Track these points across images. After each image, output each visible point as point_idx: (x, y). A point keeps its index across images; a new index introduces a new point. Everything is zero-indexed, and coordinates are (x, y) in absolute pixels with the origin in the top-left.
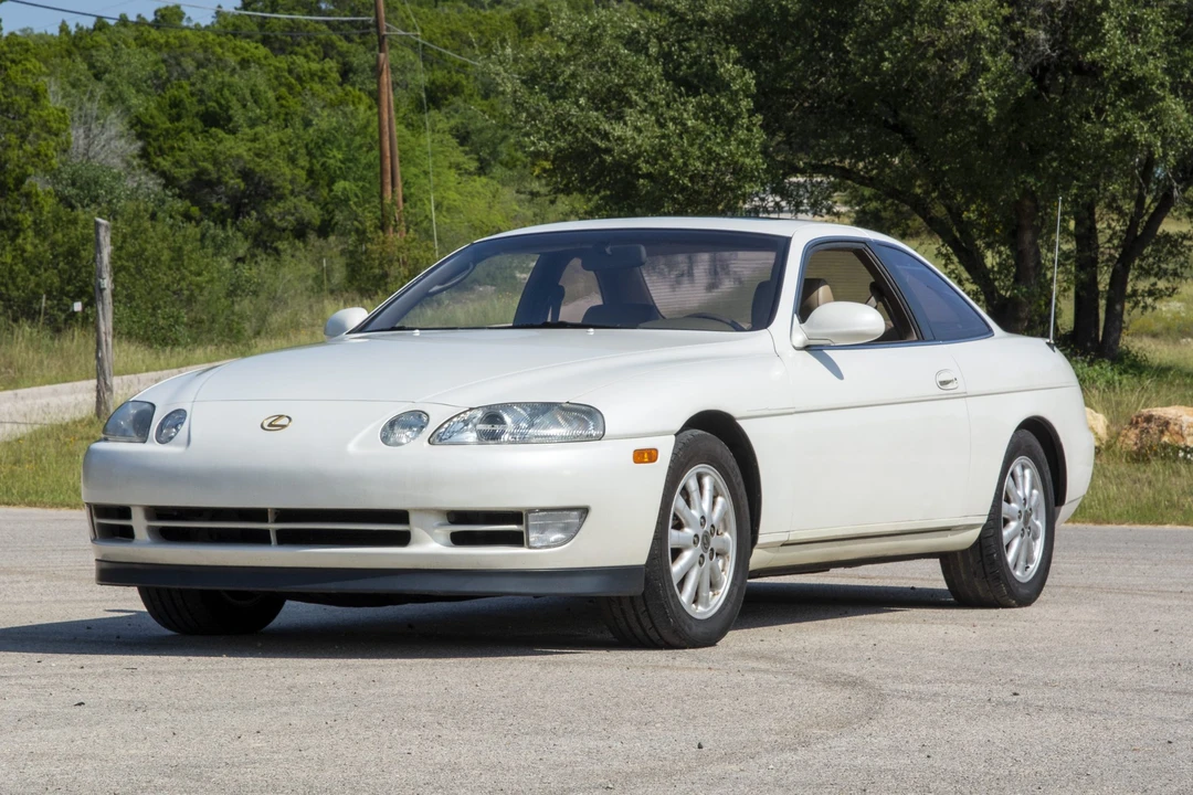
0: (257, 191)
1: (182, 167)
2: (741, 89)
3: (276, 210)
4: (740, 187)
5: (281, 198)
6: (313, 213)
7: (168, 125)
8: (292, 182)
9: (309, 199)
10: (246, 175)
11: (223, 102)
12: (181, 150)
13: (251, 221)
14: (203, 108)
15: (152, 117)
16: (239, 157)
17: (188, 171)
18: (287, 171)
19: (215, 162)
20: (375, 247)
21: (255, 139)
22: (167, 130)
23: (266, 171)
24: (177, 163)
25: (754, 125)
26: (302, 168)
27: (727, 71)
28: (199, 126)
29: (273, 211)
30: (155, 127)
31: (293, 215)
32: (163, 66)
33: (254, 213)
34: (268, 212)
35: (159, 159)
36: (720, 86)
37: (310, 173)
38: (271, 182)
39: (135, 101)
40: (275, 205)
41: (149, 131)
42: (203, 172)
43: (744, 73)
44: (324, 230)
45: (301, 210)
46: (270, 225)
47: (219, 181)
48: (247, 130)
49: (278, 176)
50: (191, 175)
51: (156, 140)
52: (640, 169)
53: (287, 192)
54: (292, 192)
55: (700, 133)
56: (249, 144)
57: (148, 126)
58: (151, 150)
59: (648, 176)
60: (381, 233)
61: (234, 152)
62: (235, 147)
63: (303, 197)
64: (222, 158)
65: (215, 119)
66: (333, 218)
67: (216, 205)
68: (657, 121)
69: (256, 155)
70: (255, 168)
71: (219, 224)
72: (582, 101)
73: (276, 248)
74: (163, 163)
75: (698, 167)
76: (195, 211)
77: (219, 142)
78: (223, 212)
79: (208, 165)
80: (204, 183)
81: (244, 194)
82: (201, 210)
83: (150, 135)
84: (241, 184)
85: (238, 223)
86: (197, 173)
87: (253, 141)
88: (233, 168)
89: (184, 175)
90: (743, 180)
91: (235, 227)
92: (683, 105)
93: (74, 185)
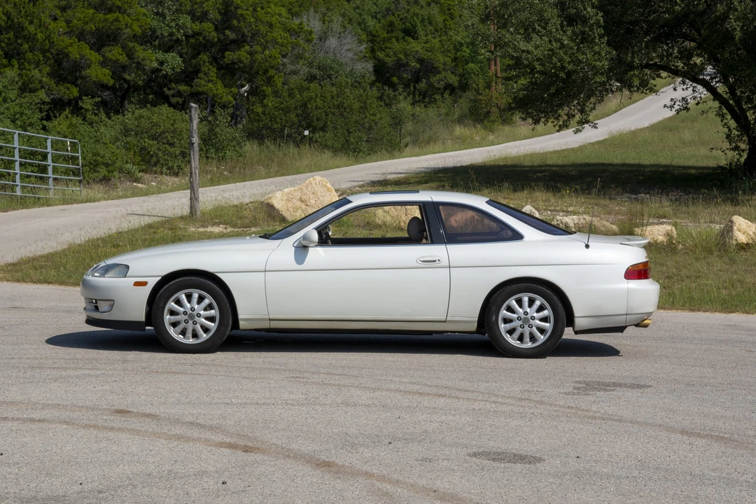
0: (427, 69)
1: (389, 57)
2: (595, 23)
3: (435, 79)
4: (593, 78)
5: (439, 72)
6: (454, 80)
7: (385, 35)
8: (444, 64)
9: (452, 73)
10: (421, 61)
11: (413, 23)
12: (390, 49)
13: (423, 85)
14: (404, 26)
15: (377, 32)
16: (417, 52)
17: (392, 59)
18: (441, 59)
19: (406, 55)
20: (483, 98)
21: (426, 42)
22: (384, 38)
23: (430, 59)
24: (387, 55)
25: (603, 43)
26: (450, 57)
27: (588, 12)
28: (401, 35)
29: (434, 79)
30: (379, 36)
31: (443, 81)
32: (392, 4)
33: (424, 80)
34: (431, 79)
35: (379, 53)
36: (585, 21)
37: (455, 59)
38: (434, 64)
39: (371, 23)
40: (435, 76)
41: (375, 38)
42: (400, 59)
43: (597, 14)
44: (464, 87)
45: (448, 79)
46: (431, 86)
47: (407, 64)
48: (425, 38)
49: (437, 61)
50: (393, 61)
51: (379, 43)
52: (536, 68)
53: (441, 69)
54: (444, 70)
55: (571, 48)
56: (425, 45)
57: (375, 36)
58: (376, 48)
60: (487, 91)
61: (415, 49)
62: (415, 46)
63: (449, 72)
64: (408, 53)
65: (410, 33)
66: (467, 82)
67: (405, 76)
68: (550, 41)
69: (426, 50)
70: (426, 57)
71: (407, 86)
72: (511, 29)
73: (434, 98)
74: (381, 55)
75: (571, 67)
76: (395, 79)
77: (408, 44)
78: (409, 80)
79: (402, 56)
80: (400, 65)
81: (420, 70)
82: (398, 79)
83: (376, 41)
84: (418, 66)
85: (417, 85)
86: (397, 60)
87: (425, 43)
88: (414, 57)
89: (390, 61)
90: (595, 74)
91: (415, 87)
92: (564, 32)
93: (319, 68)
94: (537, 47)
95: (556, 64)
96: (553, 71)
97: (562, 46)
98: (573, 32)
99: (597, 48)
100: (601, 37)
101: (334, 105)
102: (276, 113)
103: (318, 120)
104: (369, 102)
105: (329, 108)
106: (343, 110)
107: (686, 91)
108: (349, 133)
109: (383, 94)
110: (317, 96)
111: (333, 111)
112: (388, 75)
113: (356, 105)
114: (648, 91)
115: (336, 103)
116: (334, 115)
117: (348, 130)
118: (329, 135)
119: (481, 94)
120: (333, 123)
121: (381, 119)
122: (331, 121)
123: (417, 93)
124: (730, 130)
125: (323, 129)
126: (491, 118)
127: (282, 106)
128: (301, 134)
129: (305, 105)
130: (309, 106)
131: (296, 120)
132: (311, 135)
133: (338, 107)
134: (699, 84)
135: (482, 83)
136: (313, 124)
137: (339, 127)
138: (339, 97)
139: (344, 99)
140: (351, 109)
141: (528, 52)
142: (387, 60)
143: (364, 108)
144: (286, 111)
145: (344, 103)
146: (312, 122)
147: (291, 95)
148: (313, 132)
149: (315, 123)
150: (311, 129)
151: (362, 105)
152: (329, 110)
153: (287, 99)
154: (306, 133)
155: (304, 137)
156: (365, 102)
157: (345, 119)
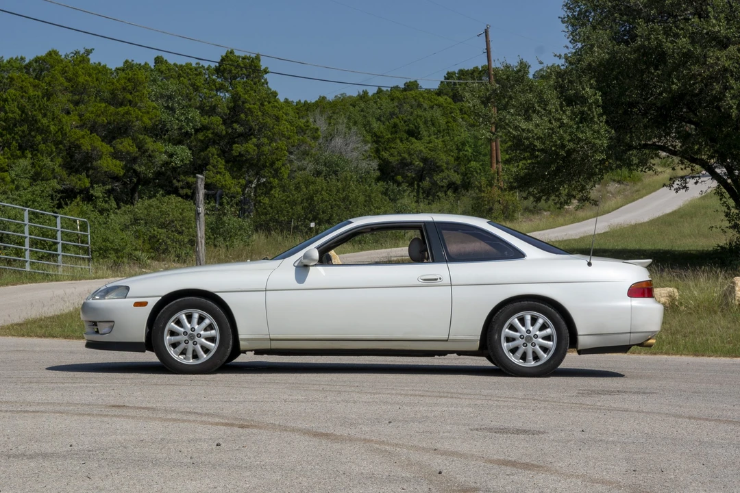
0: (430, 167)
1: (394, 157)
2: (593, 102)
3: (439, 177)
4: (593, 156)
5: (443, 171)
6: (457, 178)
7: (390, 136)
8: (447, 163)
9: (455, 171)
10: (425, 160)
11: (416, 124)
12: (394, 148)
13: (426, 183)
14: (407, 128)
15: (381, 133)
16: (421, 151)
17: (396, 159)
18: (444, 158)
19: (410, 154)
20: (485, 195)
21: (430, 142)
22: (388, 139)
23: (434, 158)
24: (392, 155)
25: (602, 122)
26: (452, 156)
27: (586, 92)
28: (405, 136)
29: (437, 178)
30: (383, 137)
31: (446, 179)
32: (396, 108)
33: (428, 179)
34: (434, 178)
35: (383, 153)
36: (583, 100)
37: (457, 159)
38: (436, 163)
39: (375, 125)
40: (438, 174)
41: (380, 139)
42: (404, 159)
43: (596, 94)
44: (467, 186)
45: (451, 177)
46: (434, 184)
47: (411, 163)
48: (428, 138)
49: (440, 160)
50: (398, 160)
51: (383, 144)
52: (536, 147)
53: (444, 168)
54: (447, 168)
55: (571, 127)
56: (428, 145)
57: (379, 137)
58: (380, 148)
59: (542, 150)
60: (489, 188)
61: (418, 149)
62: (418, 146)
63: (452, 170)
64: (412, 152)
65: (413, 133)
66: (470, 181)
67: (409, 174)
68: (550, 121)
69: (430, 150)
70: (429, 156)
71: (411, 184)
72: (512, 111)
73: (438, 196)
74: (385, 155)
75: (571, 145)
76: (399, 178)
77: (412, 144)
78: (413, 178)
79: (406, 156)
80: (404, 164)
81: (423, 169)
82: (402, 177)
83: (380, 142)
84: (422, 164)
85: (420, 183)
86: (401, 160)
87: (428, 143)
88: (418, 156)
89: (394, 160)
90: (595, 152)
91: (418, 186)
92: (564, 112)
93: (325, 165)
94: (537, 126)
95: (556, 142)
96: (553, 149)
97: (562, 125)
98: (572, 112)
99: (596, 127)
100: (600, 115)
101: (339, 198)
102: (283, 206)
103: (323, 212)
104: (373, 195)
105: (335, 200)
106: (348, 203)
107: (685, 170)
109: (387, 189)
110: (322, 189)
111: (338, 203)
112: (393, 174)
113: (361, 199)
114: (647, 170)
115: (341, 196)
116: (340, 208)
119: (484, 191)
120: (339, 216)
121: (385, 212)
122: (337, 214)
123: (421, 191)
124: (729, 208)
125: (329, 221)
126: (494, 215)
127: (288, 199)
128: (307, 226)
129: (311, 198)
130: (315, 199)
131: (302, 212)
132: (317, 227)
133: (344, 200)
134: (697, 164)
135: (484, 180)
136: (319, 216)
138: (344, 191)
139: (349, 192)
140: (356, 202)
141: (529, 131)
142: (391, 159)
143: (369, 201)
144: (293, 203)
145: (349, 196)
146: (318, 214)
147: (297, 188)
148: (319, 224)
149: (321, 216)
150: (317, 221)
151: (367, 199)
152: (334, 203)
153: (294, 192)
154: (313, 225)
155: (311, 228)
156: (369, 196)
157: (350, 211)
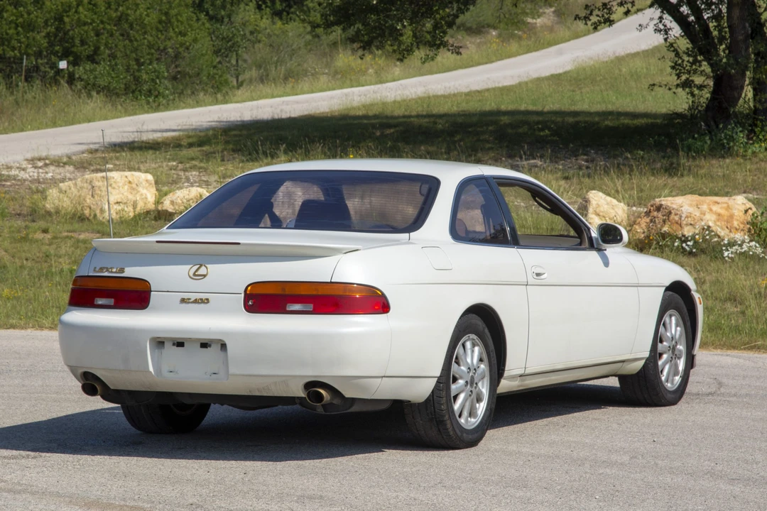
101: (110, 19)
102: (11, 31)
103: (83, 43)
104: (173, 12)
105: (102, 22)
106: (126, 26)
108: (139, 64)
110: (80, 3)
111: (108, 27)
113: (152, 18)
115: (114, 15)
116: (112, 35)
117: (137, 60)
118: (102, 68)
120: (110, 49)
121: (195, 40)
122: (106, 45)
125: (92, 59)
127: (21, 20)
128: (54, 66)
129: (60, 19)
130: (66, 19)
131: (44, 43)
132: (71, 69)
133: (119, 21)
136: (75, 49)
137: (119, 54)
138: (119, 5)
139: (128, 8)
140: (143, 26)
143: (166, 23)
144: (30, 27)
145: (128, 15)
146: (73, 46)
147: (39, 2)
148: (75, 63)
149: (78, 49)
150: (71, 58)
151: (164, 18)
152: (101, 26)
153: (31, 8)
154: (63, 65)
155: (59, 72)
156: (166, 14)
157: (131, 41)
